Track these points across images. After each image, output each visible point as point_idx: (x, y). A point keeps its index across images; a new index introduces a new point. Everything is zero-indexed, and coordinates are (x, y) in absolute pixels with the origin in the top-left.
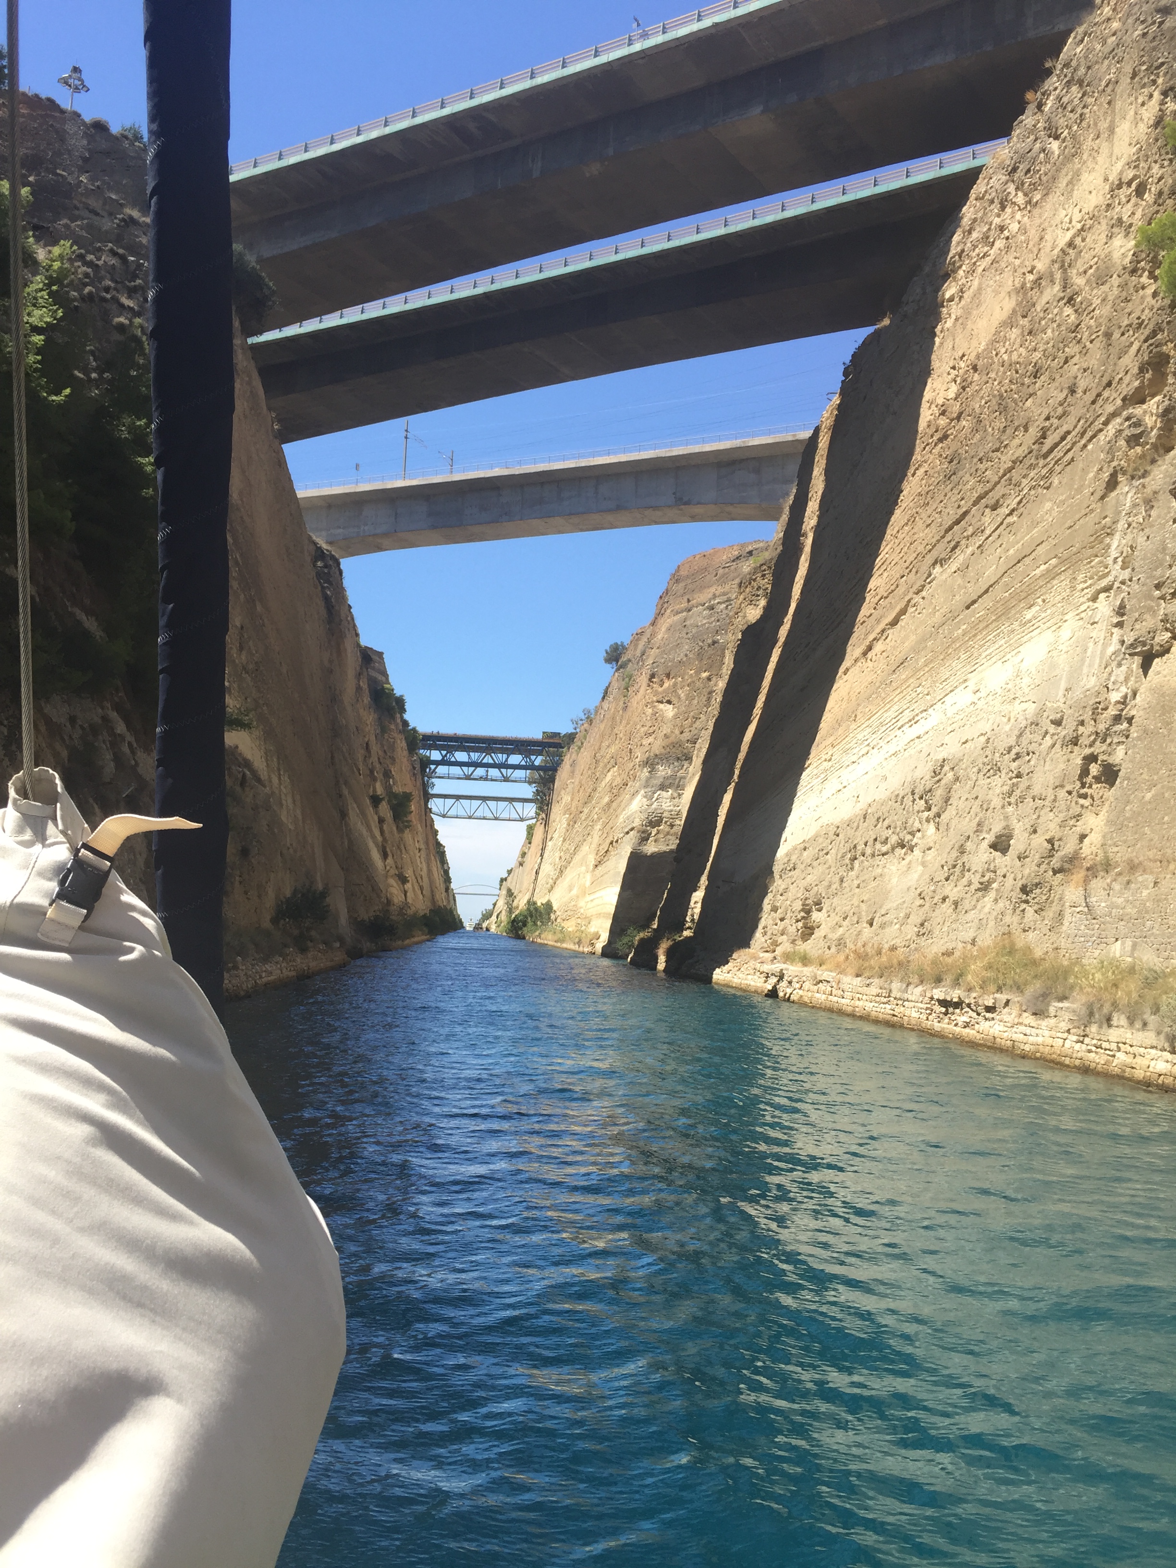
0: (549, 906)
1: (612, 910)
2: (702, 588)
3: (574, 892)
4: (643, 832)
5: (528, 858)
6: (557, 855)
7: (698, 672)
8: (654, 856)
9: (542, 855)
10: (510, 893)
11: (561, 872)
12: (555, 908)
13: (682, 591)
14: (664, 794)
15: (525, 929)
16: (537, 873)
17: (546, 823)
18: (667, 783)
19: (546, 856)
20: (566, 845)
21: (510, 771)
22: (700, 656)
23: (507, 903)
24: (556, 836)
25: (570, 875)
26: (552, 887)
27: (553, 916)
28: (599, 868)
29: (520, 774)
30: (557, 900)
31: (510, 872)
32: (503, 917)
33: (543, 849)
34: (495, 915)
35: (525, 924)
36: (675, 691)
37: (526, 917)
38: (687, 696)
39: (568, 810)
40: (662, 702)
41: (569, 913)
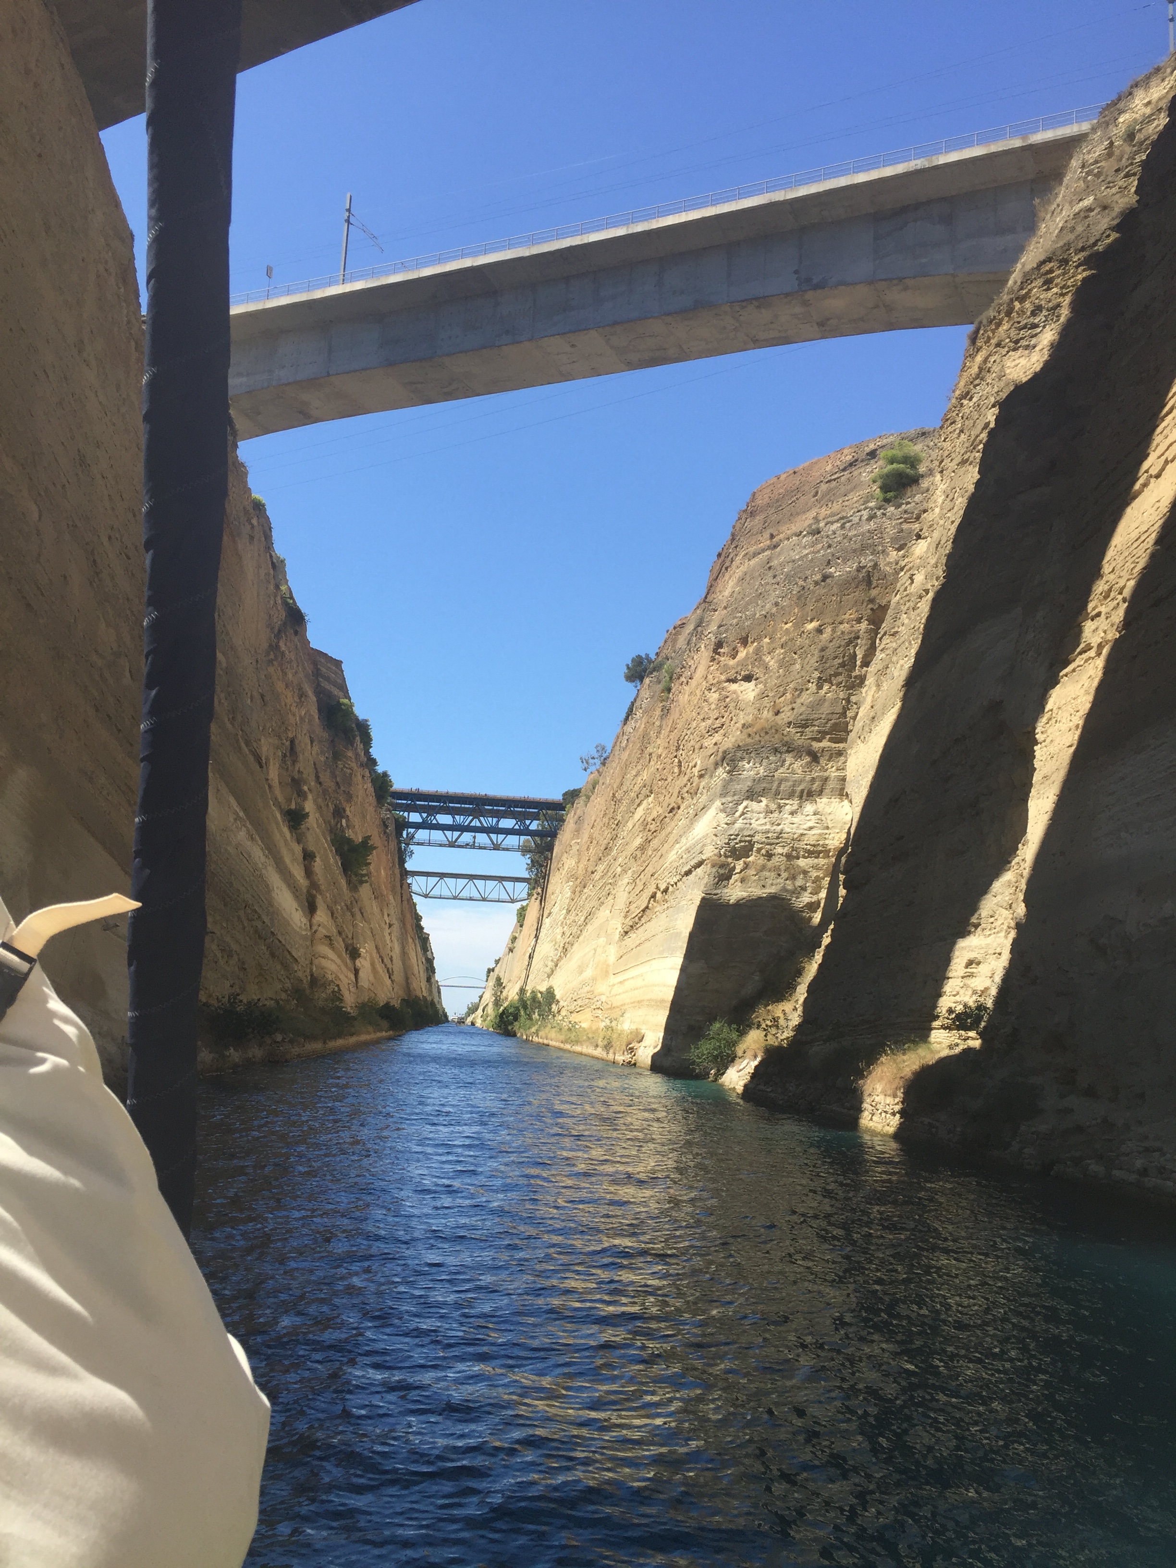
0: (550, 995)
1: (669, 994)
2: (792, 517)
3: (588, 973)
4: (722, 866)
5: (519, 943)
6: (559, 931)
7: (800, 622)
8: (739, 905)
9: (537, 937)
10: (499, 982)
11: (565, 950)
12: (557, 997)
13: (761, 526)
14: (754, 805)
15: (516, 1023)
16: (531, 957)
17: (543, 899)
18: (758, 788)
19: (542, 935)
20: (572, 917)
21: (501, 837)
22: (801, 598)
23: (495, 994)
24: (555, 910)
25: (578, 953)
26: (553, 971)
27: (554, 1008)
28: (632, 935)
29: (513, 840)
30: (562, 983)
31: (497, 962)
32: (490, 1010)
33: (538, 930)
34: (481, 1008)
35: (516, 1017)
36: (761, 659)
37: (517, 1008)
38: (781, 664)
39: (573, 876)
40: (734, 681)
41: (579, 1002)
